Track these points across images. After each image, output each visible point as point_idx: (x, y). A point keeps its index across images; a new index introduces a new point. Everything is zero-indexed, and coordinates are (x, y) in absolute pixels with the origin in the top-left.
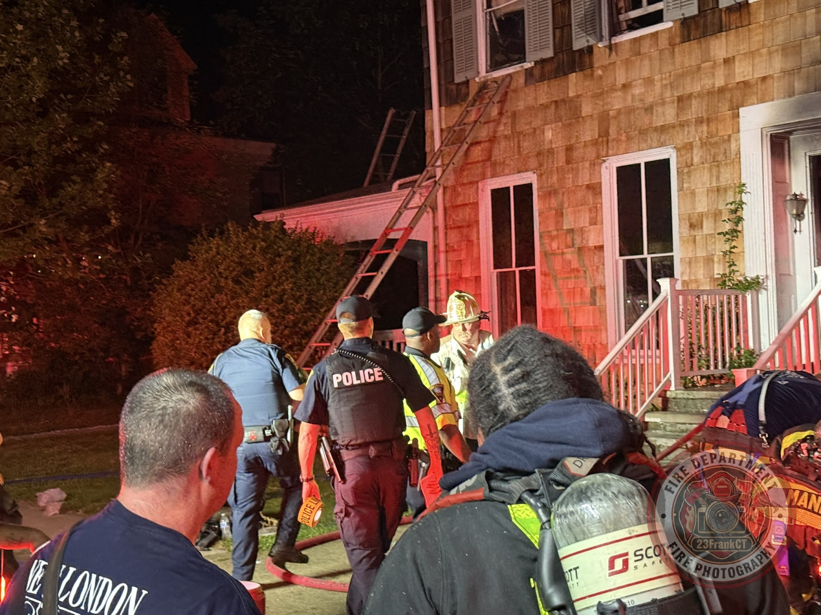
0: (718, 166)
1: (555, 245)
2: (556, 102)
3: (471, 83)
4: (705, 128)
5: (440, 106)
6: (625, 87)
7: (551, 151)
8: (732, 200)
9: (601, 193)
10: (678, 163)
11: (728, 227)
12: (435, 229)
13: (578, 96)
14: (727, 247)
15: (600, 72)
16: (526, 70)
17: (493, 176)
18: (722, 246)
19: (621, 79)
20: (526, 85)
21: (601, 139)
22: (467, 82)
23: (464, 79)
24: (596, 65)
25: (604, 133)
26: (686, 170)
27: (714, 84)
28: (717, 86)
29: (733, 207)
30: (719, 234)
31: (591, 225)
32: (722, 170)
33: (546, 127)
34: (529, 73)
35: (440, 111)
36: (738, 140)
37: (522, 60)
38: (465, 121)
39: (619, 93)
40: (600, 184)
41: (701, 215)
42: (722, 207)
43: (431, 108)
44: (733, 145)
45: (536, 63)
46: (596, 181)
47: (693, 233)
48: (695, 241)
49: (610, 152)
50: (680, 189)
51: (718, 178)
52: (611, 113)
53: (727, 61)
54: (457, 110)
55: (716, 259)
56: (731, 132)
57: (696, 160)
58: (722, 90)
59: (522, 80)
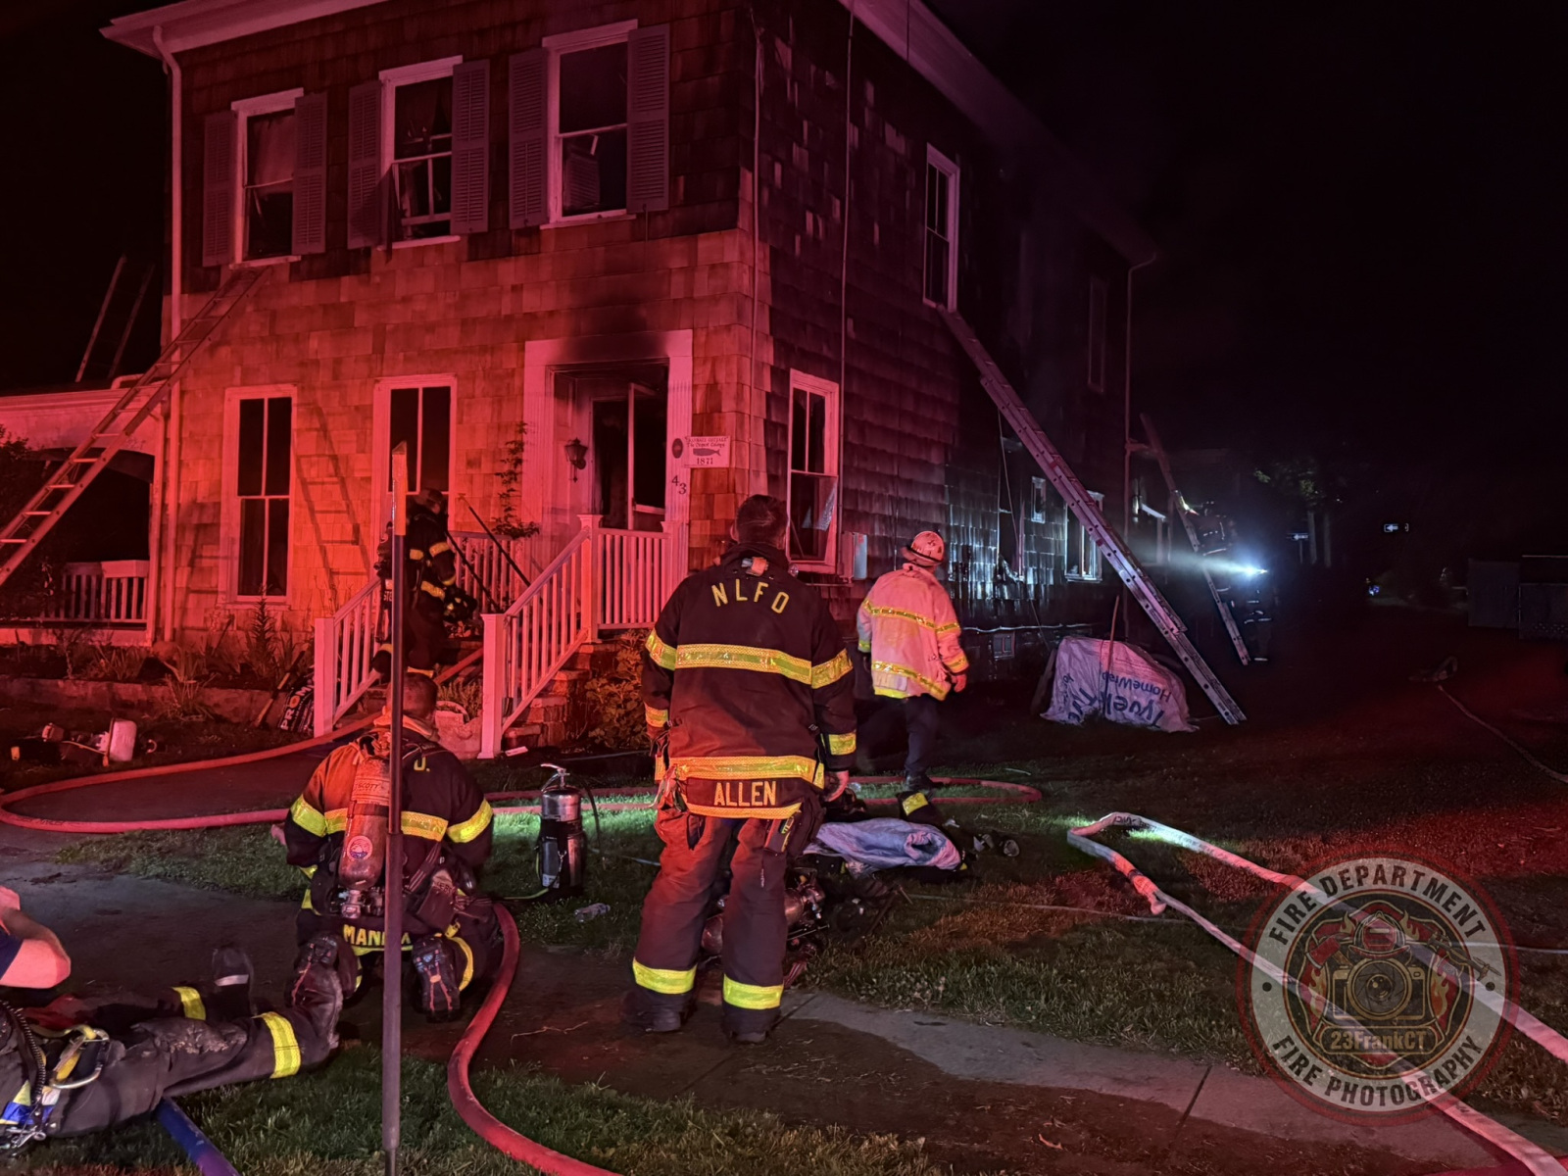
0: (500, 402)
1: (313, 473)
2: (325, 307)
3: (223, 270)
4: (488, 357)
5: (183, 292)
6: (406, 300)
7: (316, 363)
8: (513, 439)
9: (372, 418)
10: (458, 392)
11: (506, 468)
12: (166, 440)
13: (351, 303)
14: (504, 490)
15: (377, 279)
16: (292, 264)
17: (244, 384)
18: (498, 488)
19: (401, 290)
20: (290, 281)
21: (374, 356)
22: (218, 269)
23: (214, 264)
24: (373, 270)
25: (379, 350)
26: (466, 401)
27: (500, 312)
28: (503, 313)
29: (512, 446)
30: (497, 474)
31: (358, 452)
32: (504, 405)
33: (312, 334)
34: (294, 267)
35: (181, 299)
36: (522, 376)
37: (288, 252)
38: (213, 314)
39: (398, 307)
40: (372, 406)
41: (481, 452)
42: (502, 446)
43: (170, 292)
44: (517, 382)
45: (303, 257)
46: (368, 402)
47: (470, 471)
48: (471, 482)
49: (385, 372)
50: (460, 422)
51: (500, 413)
52: (388, 328)
53: (514, 288)
54: (203, 300)
55: (492, 502)
56: (514, 366)
57: (478, 392)
58: (509, 318)
59: (285, 275)
